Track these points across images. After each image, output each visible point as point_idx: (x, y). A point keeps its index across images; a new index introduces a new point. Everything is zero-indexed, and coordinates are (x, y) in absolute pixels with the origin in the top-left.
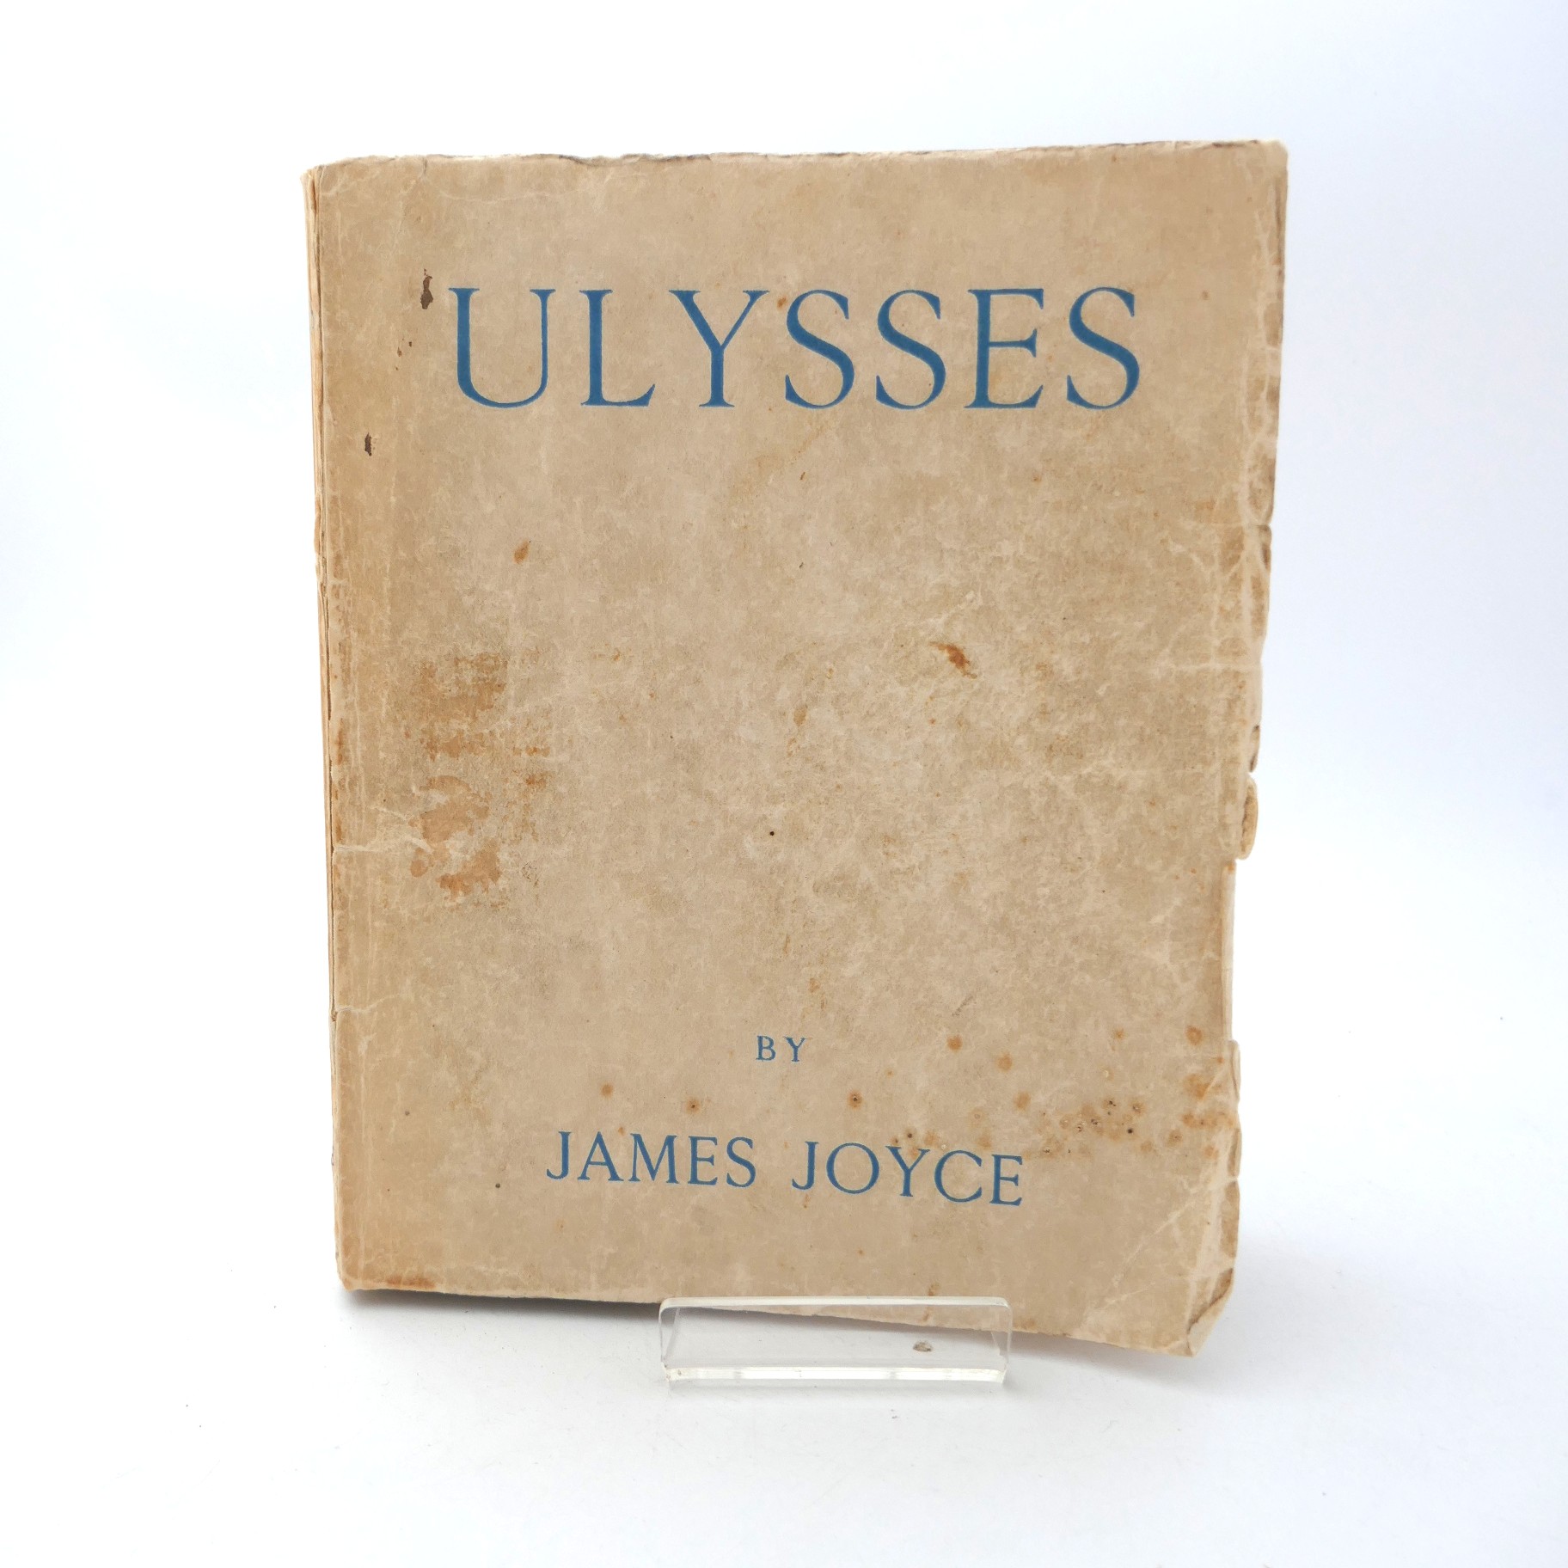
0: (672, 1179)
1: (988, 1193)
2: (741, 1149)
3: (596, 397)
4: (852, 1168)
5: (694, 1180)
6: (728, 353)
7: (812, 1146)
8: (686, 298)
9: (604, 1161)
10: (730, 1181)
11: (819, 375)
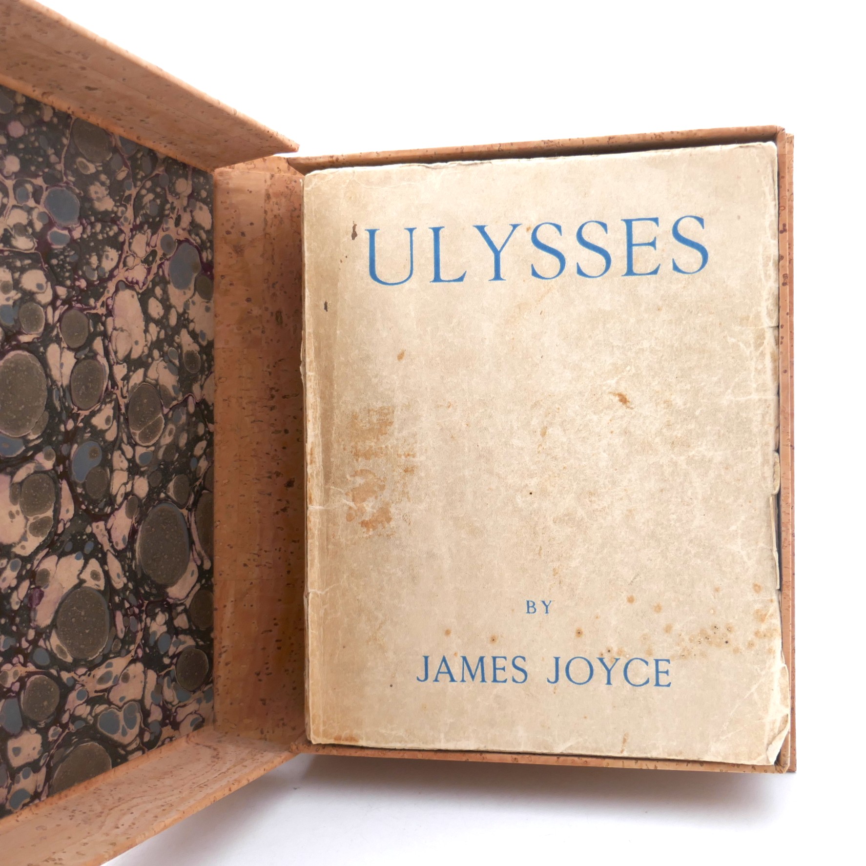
0: (483, 680)
1: (653, 681)
2: (519, 662)
3: (437, 278)
4: (579, 671)
5: (495, 680)
6: (502, 254)
7: (557, 659)
8: (481, 229)
9: (446, 671)
10: (514, 680)
11: (548, 263)
